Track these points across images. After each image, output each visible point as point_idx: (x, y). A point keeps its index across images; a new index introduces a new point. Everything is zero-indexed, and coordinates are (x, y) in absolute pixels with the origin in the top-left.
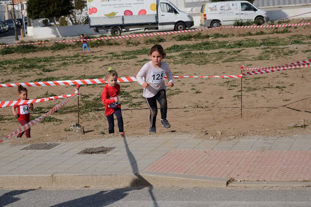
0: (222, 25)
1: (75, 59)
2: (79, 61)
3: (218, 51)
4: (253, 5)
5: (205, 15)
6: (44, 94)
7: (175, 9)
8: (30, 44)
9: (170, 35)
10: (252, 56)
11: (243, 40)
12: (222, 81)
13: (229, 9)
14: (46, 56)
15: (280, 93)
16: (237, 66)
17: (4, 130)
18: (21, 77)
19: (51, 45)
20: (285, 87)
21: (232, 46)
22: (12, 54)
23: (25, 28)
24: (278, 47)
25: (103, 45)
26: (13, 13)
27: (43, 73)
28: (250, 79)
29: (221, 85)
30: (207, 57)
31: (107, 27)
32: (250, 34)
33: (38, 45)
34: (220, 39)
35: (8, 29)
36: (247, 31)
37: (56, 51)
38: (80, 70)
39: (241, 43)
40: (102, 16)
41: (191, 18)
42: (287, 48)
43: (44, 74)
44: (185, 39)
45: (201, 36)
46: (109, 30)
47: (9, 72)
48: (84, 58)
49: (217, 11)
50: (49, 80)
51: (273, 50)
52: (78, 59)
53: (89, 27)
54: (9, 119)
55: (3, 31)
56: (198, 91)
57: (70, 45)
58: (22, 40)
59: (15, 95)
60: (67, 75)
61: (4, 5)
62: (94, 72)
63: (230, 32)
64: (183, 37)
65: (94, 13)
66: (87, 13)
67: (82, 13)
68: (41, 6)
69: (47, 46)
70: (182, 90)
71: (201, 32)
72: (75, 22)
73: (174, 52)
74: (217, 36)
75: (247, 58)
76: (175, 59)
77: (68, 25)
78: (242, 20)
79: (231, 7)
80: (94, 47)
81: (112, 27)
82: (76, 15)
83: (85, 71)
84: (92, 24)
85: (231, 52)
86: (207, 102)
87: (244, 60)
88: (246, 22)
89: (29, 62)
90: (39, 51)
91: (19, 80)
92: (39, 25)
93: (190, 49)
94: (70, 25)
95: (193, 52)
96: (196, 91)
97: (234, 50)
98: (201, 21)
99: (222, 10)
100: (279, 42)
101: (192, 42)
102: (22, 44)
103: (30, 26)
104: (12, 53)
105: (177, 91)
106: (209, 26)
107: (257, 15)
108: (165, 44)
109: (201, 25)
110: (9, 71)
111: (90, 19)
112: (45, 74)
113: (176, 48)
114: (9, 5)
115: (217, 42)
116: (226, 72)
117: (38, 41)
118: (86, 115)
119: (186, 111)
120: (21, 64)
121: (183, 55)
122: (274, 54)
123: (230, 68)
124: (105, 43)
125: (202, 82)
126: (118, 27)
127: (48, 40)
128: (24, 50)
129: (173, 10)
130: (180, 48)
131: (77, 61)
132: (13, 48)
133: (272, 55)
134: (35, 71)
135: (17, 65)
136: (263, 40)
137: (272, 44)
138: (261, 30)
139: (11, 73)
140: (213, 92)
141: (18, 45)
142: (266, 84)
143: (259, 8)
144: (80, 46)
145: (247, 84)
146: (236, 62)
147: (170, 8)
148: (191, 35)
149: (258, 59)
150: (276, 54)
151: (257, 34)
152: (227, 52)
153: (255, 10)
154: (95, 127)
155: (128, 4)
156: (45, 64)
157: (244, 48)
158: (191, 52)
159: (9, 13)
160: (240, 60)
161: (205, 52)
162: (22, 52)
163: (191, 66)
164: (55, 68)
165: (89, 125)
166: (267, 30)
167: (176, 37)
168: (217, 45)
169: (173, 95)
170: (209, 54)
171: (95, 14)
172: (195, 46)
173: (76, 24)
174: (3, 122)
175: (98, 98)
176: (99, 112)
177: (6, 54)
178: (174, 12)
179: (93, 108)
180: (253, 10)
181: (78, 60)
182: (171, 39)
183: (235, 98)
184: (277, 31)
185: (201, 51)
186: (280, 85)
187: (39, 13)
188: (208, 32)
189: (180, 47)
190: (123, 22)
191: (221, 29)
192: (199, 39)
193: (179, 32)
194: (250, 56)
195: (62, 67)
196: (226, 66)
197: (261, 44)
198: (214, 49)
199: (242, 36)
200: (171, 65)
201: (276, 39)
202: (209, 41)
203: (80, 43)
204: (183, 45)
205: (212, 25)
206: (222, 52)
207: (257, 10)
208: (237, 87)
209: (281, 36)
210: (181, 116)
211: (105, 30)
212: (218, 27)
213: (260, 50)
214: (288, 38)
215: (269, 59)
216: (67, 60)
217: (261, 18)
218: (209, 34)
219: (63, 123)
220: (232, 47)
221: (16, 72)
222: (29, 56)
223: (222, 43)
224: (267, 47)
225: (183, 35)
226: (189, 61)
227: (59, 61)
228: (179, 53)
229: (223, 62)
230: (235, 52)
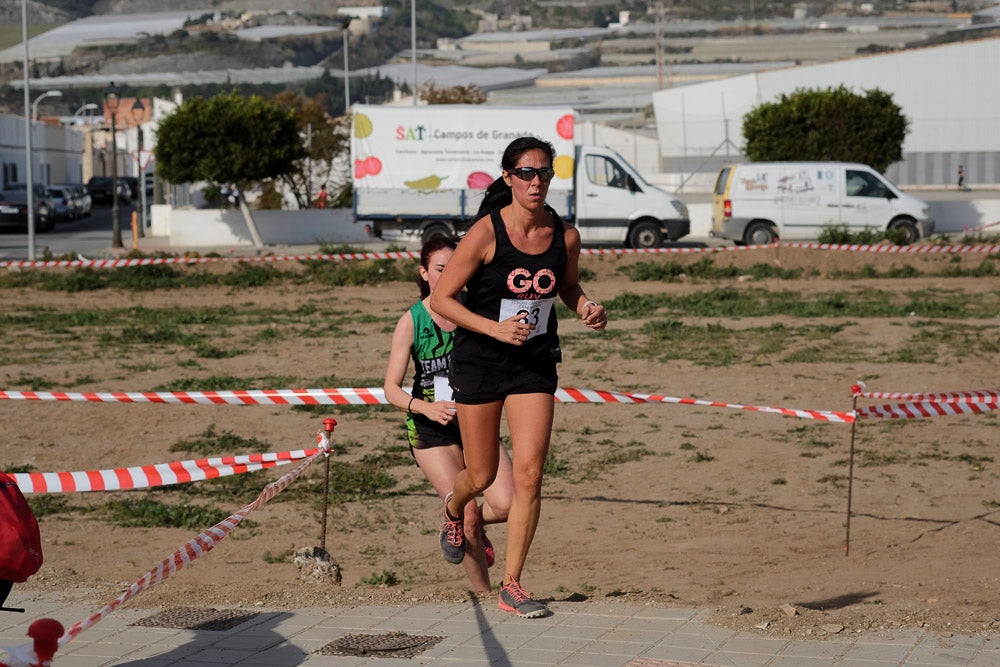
0: (782, 235)
1: (302, 319)
2: (314, 329)
3: (766, 322)
4: (885, 180)
5: (727, 203)
6: (201, 432)
7: (634, 176)
8: (162, 264)
9: (612, 262)
10: (879, 348)
11: (847, 289)
12: (782, 426)
13: (807, 188)
14: (209, 304)
15: (972, 479)
16: (831, 379)
17: (67, 544)
18: (126, 371)
19: (228, 269)
20: (991, 460)
21: (813, 309)
22: (101, 292)
23: (144, 208)
24: (963, 322)
25: (395, 279)
26: (108, 158)
27: (199, 360)
28: (874, 425)
29: (777, 440)
30: (733, 340)
31: (410, 222)
32: (871, 273)
33: (184, 268)
34: (774, 285)
35: (88, 208)
36: (862, 264)
37: (242, 291)
38: (319, 356)
39: (843, 301)
40: (397, 187)
41: (683, 210)
42: (993, 327)
43: (203, 366)
44: (660, 278)
45: (710, 269)
46: (416, 232)
47: (91, 353)
48: (332, 317)
49: (766, 191)
50: (217, 386)
51: (948, 332)
52: (311, 322)
53: (352, 218)
54: (83, 510)
55: (74, 214)
56: (703, 453)
57: (288, 275)
58: (135, 246)
59: (107, 431)
60: (278, 373)
61: (80, 132)
62: (364, 369)
63: (806, 263)
64: (653, 268)
65: (371, 174)
66: (345, 171)
67: (332, 172)
68: (204, 142)
69: (215, 271)
70: (649, 447)
71: (712, 257)
72: (309, 199)
73: (623, 317)
74: (763, 271)
75: (862, 354)
76: (628, 342)
77: (284, 208)
78: (847, 226)
79: (815, 182)
80: (365, 285)
81: (425, 224)
82: (313, 178)
83: (334, 363)
84: (364, 208)
85: (811, 328)
86: (734, 493)
87: (853, 356)
88: (862, 233)
89: (155, 321)
90: (186, 286)
91: (119, 378)
92: (191, 203)
93: (676, 311)
94: (290, 209)
95: (687, 321)
96: (698, 454)
97: (819, 324)
98: (714, 220)
99: (784, 188)
100: (964, 304)
101: (684, 288)
102: (134, 262)
103: (163, 202)
104: (101, 286)
105: (634, 448)
106: (740, 238)
107: (895, 214)
108: (594, 289)
109: (714, 234)
110: (89, 346)
111: (356, 193)
112: (205, 363)
113: (630, 305)
114: (98, 130)
115: (761, 293)
116: (795, 396)
117: (187, 254)
118: (338, 511)
119: (663, 520)
120: (129, 327)
121: (655, 330)
122: (953, 346)
123: (807, 383)
124: (400, 273)
125: (717, 424)
126: (446, 223)
127: (218, 252)
128: (140, 281)
129: (625, 181)
130: (644, 305)
131: (307, 326)
132: (105, 272)
133: (943, 347)
134: (173, 353)
135: (116, 331)
136: (912, 294)
137: (945, 310)
138: (907, 262)
139: (95, 353)
140: (752, 461)
141: (122, 263)
142: (928, 445)
143: (902, 191)
144: (319, 278)
145: (865, 440)
146: (828, 364)
147: (617, 172)
148: (679, 263)
149: (898, 357)
150: (958, 346)
151: (895, 274)
152: (798, 329)
153: (890, 195)
154: (365, 553)
155: (482, 152)
156: (207, 333)
157: (852, 319)
158: (679, 320)
159: (96, 156)
160: (842, 357)
161: (727, 322)
162: (131, 286)
163: (679, 367)
164: (237, 346)
165: (344, 547)
166: (926, 264)
167: (632, 267)
168: (763, 301)
169: (623, 461)
170: (739, 331)
171: (375, 178)
172: (692, 300)
173: (311, 205)
174: (65, 519)
175: (378, 456)
176: (378, 505)
177: (81, 288)
178: (627, 187)
179: (358, 490)
180: (884, 196)
181: (313, 323)
182: (617, 275)
183: (824, 485)
184: (958, 268)
185: (713, 321)
186: (972, 452)
187: (192, 163)
188: (734, 257)
189: (642, 302)
190: (463, 210)
191: (777, 249)
192: (704, 280)
193: (641, 251)
194: (871, 346)
195: (261, 346)
196: (796, 377)
197: (908, 309)
198: (754, 316)
199: (845, 278)
200: (616, 358)
201: (957, 294)
202: (736, 286)
203: (319, 269)
204: (651, 296)
205: (748, 236)
206: (781, 326)
207: (895, 197)
208: (832, 449)
209: (971, 285)
210: (648, 533)
211: (402, 231)
212: (766, 242)
213: (906, 327)
214: (992, 294)
215: (938, 361)
216: (276, 321)
217: (909, 222)
218: (736, 265)
219: (261, 534)
220: (811, 314)
221: (111, 352)
222: (153, 300)
223: (778, 296)
224: (927, 320)
225: (653, 263)
226: (674, 350)
227: (250, 323)
228: (640, 323)
229: (786, 361)
230: (822, 331)
